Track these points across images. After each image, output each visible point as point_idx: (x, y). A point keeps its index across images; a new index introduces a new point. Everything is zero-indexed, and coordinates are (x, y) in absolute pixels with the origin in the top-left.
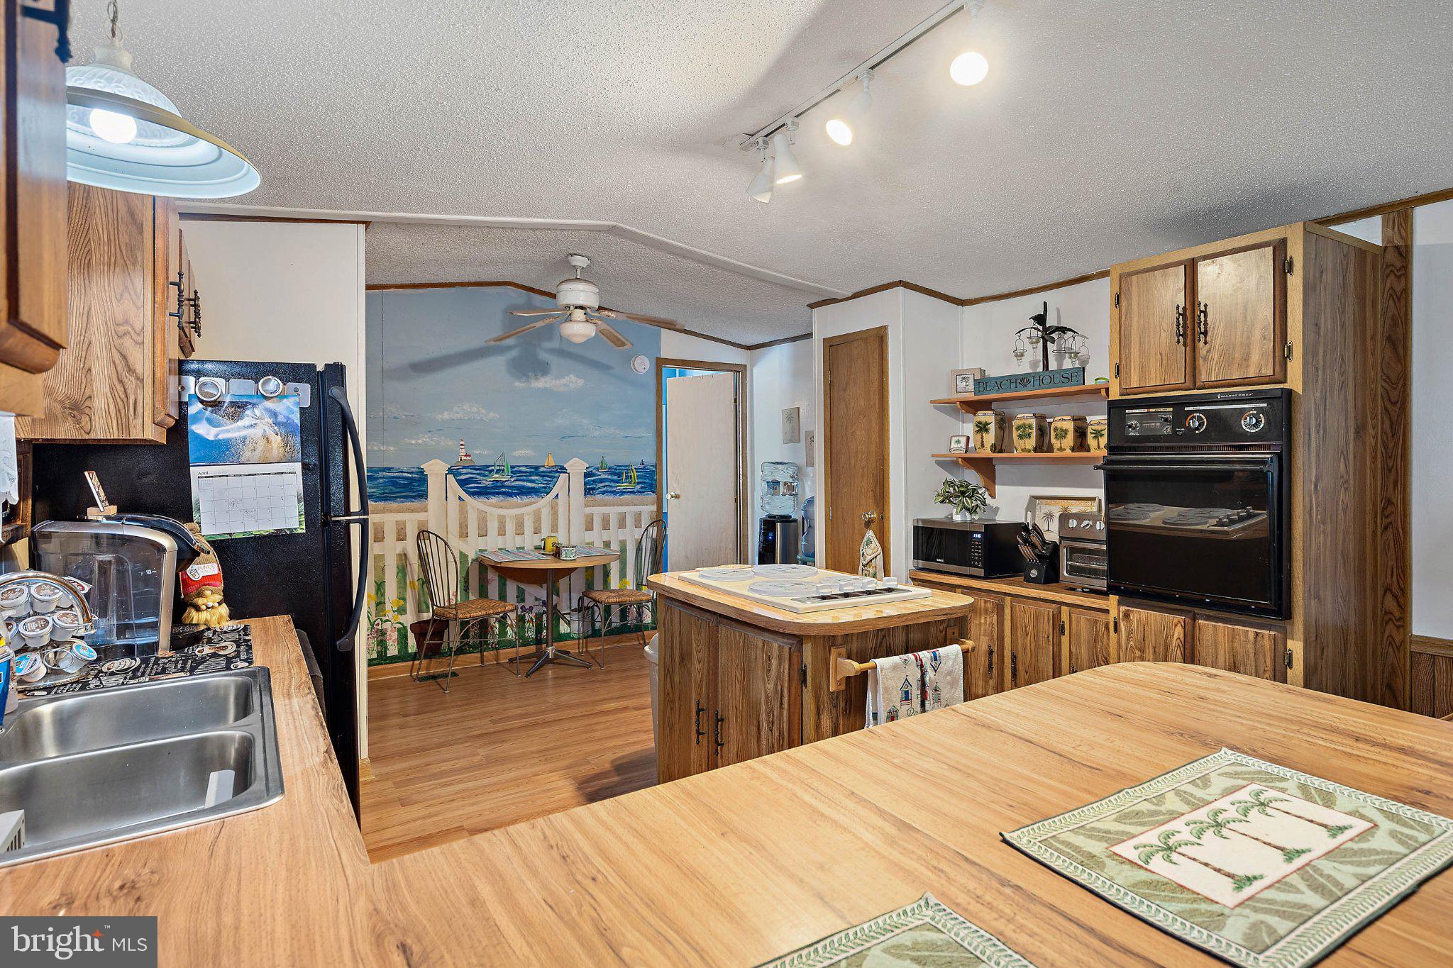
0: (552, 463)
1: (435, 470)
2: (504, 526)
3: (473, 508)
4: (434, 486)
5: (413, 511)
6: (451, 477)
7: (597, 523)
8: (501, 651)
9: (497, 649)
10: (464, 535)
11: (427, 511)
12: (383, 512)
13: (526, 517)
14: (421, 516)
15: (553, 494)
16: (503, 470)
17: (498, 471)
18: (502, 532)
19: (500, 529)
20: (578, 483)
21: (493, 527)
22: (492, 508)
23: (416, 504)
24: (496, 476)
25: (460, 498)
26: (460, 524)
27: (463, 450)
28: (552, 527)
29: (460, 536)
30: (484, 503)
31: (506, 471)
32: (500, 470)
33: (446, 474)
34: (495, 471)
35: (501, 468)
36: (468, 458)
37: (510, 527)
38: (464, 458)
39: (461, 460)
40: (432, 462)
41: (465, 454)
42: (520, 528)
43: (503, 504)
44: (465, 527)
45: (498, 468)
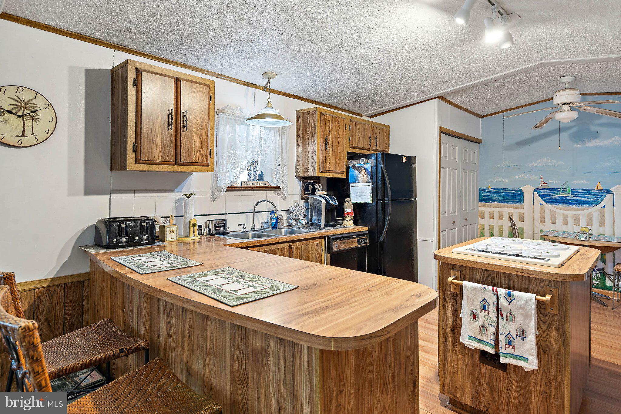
0: (600, 187)
1: (528, 191)
2: (567, 220)
3: (548, 209)
4: (527, 197)
5: (516, 208)
6: (535, 193)
10: (543, 221)
11: (523, 208)
12: (502, 207)
13: (581, 217)
14: (521, 211)
15: (601, 205)
16: (566, 191)
17: (563, 191)
18: (565, 222)
19: (564, 221)
21: (560, 220)
22: (559, 210)
23: (518, 205)
24: (561, 194)
25: (540, 204)
26: (541, 216)
28: (601, 223)
29: (541, 222)
30: (555, 207)
31: (568, 191)
32: (564, 191)
33: (533, 192)
34: (561, 191)
35: (565, 189)
36: (545, 184)
37: (570, 221)
38: (542, 184)
39: (541, 185)
40: (525, 186)
41: (543, 182)
42: (577, 222)
43: (566, 208)
44: (543, 218)
45: (563, 190)
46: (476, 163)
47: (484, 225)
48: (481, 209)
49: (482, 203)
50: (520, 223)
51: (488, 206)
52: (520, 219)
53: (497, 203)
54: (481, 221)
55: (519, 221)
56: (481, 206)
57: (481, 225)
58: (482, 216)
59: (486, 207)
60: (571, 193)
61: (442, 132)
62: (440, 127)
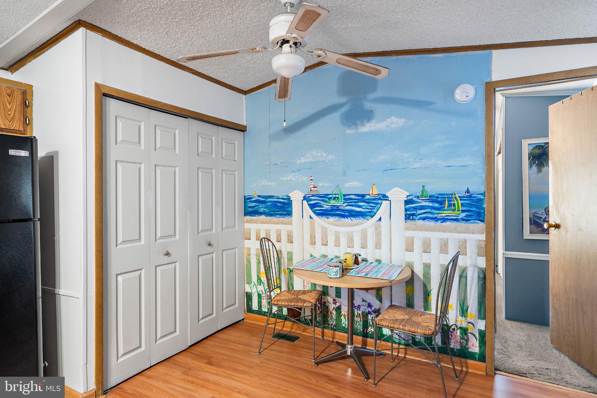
0: (375, 192)
1: (297, 197)
2: (339, 240)
3: (319, 225)
4: (296, 208)
5: (285, 224)
6: (305, 202)
7: (418, 246)
8: (336, 333)
9: (335, 330)
10: (313, 242)
11: (292, 224)
12: (269, 223)
13: (355, 235)
14: (288, 227)
15: (377, 217)
16: (338, 198)
17: (335, 198)
18: (337, 244)
19: (336, 241)
20: (399, 210)
21: (331, 239)
22: (331, 225)
23: (286, 219)
24: (333, 202)
25: (310, 217)
26: (311, 235)
27: (312, 184)
28: (376, 244)
29: (311, 244)
30: (325, 221)
31: (340, 198)
32: (336, 198)
33: (302, 200)
34: (333, 198)
35: (336, 196)
36: (315, 189)
37: (343, 241)
38: (312, 189)
39: (311, 190)
40: (294, 192)
41: (313, 186)
42: (350, 242)
43: (338, 223)
44: (314, 238)
45: (334, 196)
46: (236, 159)
47: (250, 249)
48: (247, 226)
49: (248, 218)
50: (289, 245)
51: (255, 222)
52: (288, 240)
53: (263, 217)
54: (247, 243)
55: (288, 242)
56: (248, 222)
57: (247, 248)
58: (248, 236)
59: (252, 223)
60: (343, 201)
61: (105, 95)
62: (97, 86)
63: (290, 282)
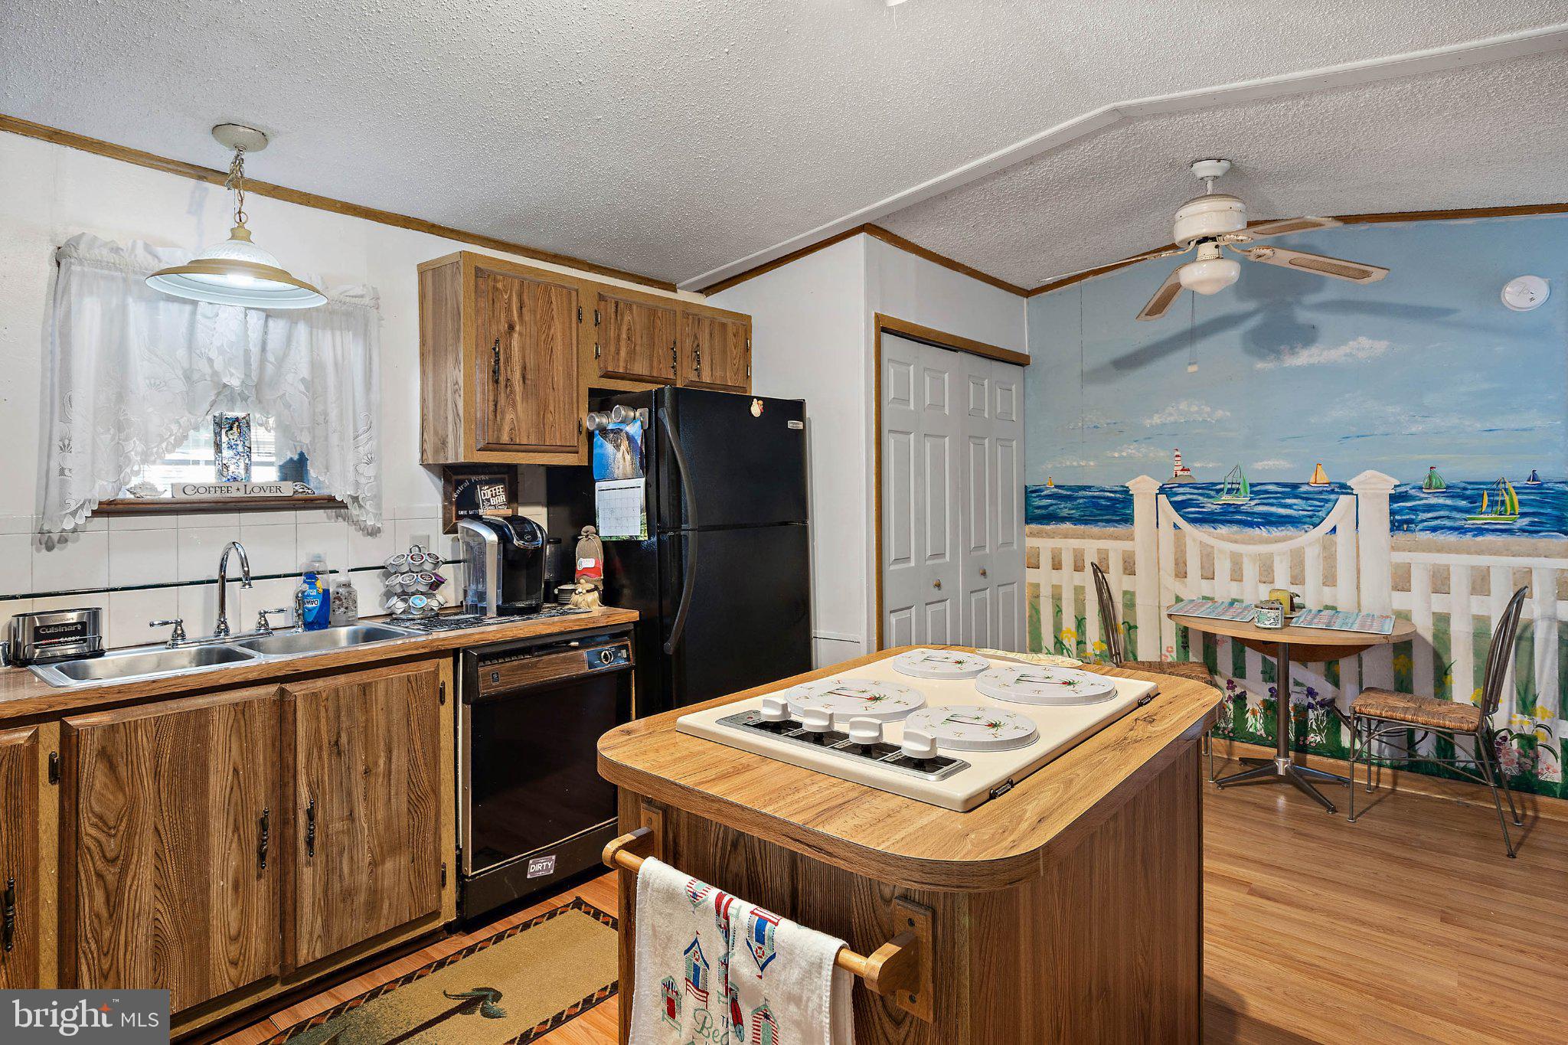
0: (1323, 477)
1: (1143, 489)
2: (1241, 569)
3: (1194, 540)
4: (1142, 509)
5: (1116, 538)
6: (1163, 498)
7: (1419, 581)
8: (1236, 744)
9: (1232, 739)
10: (1181, 574)
11: (1133, 540)
12: (1083, 537)
13: (1277, 560)
14: (1126, 545)
15: (1326, 526)
16: (1238, 489)
17: (1230, 491)
18: (1237, 576)
19: (1233, 571)
20: (1376, 514)
21: (1223, 567)
22: (1221, 540)
23: (1121, 529)
24: (1226, 499)
25: (1175, 526)
26: (1176, 560)
27: (1179, 463)
28: (1325, 577)
29: (1177, 576)
30: (1210, 534)
31: (1242, 490)
32: (1234, 489)
33: (1157, 494)
34: (1225, 491)
35: (1234, 486)
36: (1186, 473)
37: (1250, 571)
38: (1179, 473)
39: (1176, 475)
40: (1139, 478)
41: (1181, 468)
42: (1266, 573)
43: (1238, 537)
44: (1183, 565)
45: (1230, 486)
46: (1014, 419)
47: (1038, 586)
48: (1031, 542)
49: (1034, 527)
50: (1126, 578)
51: (1049, 535)
52: (1125, 569)
53: (1068, 526)
54: (1031, 575)
55: (1124, 573)
56: (1032, 535)
57: (1031, 584)
58: (1033, 561)
59: (1042, 537)
60: (1249, 495)
61: (885, 330)
62: (877, 316)
63: (1129, 647)
